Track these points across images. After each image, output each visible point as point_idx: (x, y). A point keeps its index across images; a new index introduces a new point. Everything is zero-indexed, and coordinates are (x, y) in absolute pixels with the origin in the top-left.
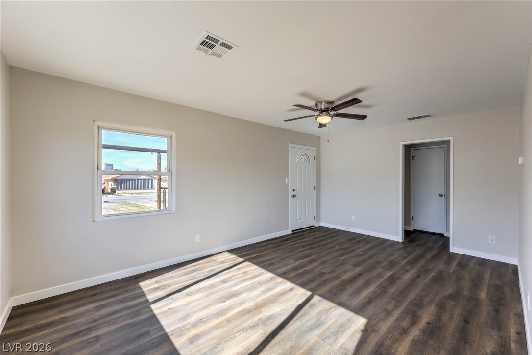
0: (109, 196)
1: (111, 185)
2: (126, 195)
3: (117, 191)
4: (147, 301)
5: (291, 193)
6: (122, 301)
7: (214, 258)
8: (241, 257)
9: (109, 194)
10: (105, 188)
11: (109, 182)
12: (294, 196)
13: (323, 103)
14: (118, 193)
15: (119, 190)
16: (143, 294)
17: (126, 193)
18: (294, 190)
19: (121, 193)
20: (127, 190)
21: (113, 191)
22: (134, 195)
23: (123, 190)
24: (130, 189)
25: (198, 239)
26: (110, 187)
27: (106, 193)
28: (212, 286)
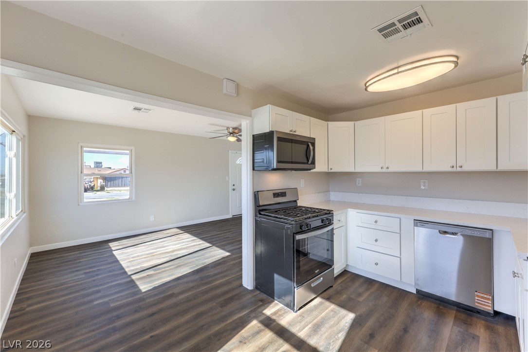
0: (98, 193)
1: (100, 182)
2: (115, 192)
3: (106, 189)
4: (112, 250)
5: (231, 187)
6: (95, 250)
7: (163, 232)
8: (183, 231)
9: (98, 191)
10: (94, 185)
11: (99, 180)
12: (234, 190)
13: (231, 129)
14: (107, 190)
15: (108, 187)
16: (110, 247)
17: (115, 190)
18: (234, 185)
19: (110, 190)
20: (115, 187)
21: (102, 189)
22: (122, 192)
23: (112, 187)
24: (118, 186)
25: (152, 218)
26: (99, 185)
27: (95, 190)
28: (153, 244)
